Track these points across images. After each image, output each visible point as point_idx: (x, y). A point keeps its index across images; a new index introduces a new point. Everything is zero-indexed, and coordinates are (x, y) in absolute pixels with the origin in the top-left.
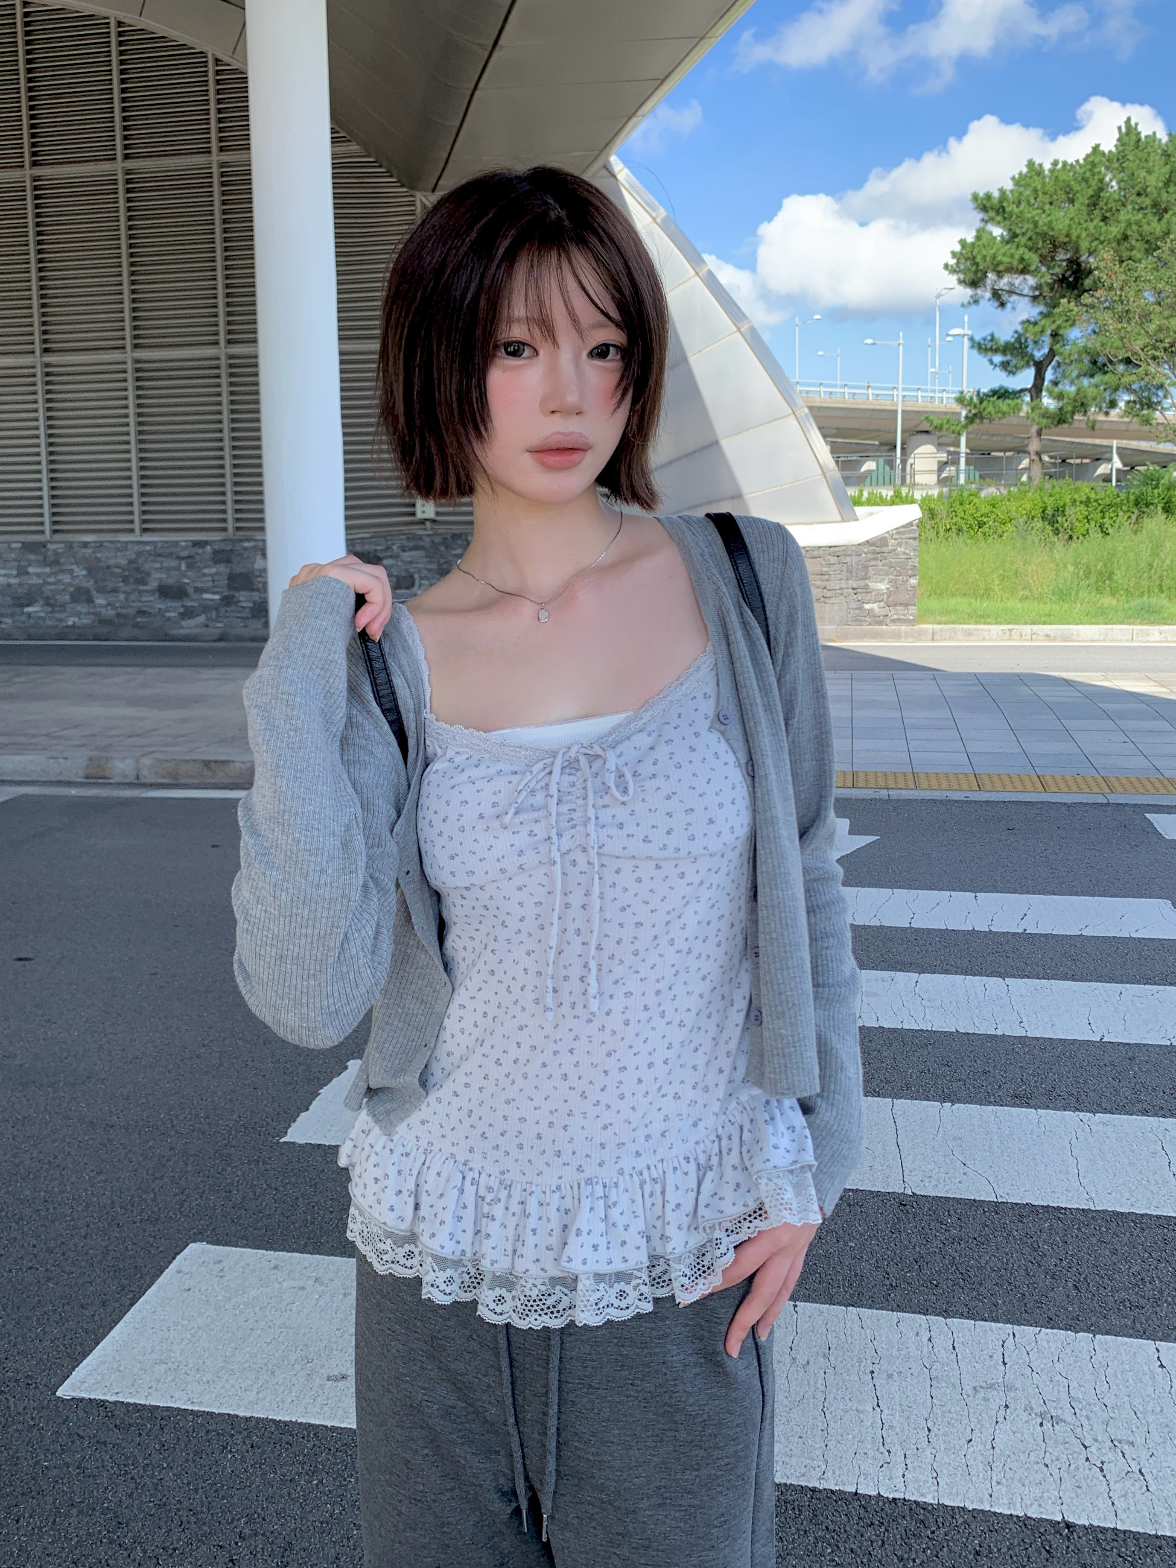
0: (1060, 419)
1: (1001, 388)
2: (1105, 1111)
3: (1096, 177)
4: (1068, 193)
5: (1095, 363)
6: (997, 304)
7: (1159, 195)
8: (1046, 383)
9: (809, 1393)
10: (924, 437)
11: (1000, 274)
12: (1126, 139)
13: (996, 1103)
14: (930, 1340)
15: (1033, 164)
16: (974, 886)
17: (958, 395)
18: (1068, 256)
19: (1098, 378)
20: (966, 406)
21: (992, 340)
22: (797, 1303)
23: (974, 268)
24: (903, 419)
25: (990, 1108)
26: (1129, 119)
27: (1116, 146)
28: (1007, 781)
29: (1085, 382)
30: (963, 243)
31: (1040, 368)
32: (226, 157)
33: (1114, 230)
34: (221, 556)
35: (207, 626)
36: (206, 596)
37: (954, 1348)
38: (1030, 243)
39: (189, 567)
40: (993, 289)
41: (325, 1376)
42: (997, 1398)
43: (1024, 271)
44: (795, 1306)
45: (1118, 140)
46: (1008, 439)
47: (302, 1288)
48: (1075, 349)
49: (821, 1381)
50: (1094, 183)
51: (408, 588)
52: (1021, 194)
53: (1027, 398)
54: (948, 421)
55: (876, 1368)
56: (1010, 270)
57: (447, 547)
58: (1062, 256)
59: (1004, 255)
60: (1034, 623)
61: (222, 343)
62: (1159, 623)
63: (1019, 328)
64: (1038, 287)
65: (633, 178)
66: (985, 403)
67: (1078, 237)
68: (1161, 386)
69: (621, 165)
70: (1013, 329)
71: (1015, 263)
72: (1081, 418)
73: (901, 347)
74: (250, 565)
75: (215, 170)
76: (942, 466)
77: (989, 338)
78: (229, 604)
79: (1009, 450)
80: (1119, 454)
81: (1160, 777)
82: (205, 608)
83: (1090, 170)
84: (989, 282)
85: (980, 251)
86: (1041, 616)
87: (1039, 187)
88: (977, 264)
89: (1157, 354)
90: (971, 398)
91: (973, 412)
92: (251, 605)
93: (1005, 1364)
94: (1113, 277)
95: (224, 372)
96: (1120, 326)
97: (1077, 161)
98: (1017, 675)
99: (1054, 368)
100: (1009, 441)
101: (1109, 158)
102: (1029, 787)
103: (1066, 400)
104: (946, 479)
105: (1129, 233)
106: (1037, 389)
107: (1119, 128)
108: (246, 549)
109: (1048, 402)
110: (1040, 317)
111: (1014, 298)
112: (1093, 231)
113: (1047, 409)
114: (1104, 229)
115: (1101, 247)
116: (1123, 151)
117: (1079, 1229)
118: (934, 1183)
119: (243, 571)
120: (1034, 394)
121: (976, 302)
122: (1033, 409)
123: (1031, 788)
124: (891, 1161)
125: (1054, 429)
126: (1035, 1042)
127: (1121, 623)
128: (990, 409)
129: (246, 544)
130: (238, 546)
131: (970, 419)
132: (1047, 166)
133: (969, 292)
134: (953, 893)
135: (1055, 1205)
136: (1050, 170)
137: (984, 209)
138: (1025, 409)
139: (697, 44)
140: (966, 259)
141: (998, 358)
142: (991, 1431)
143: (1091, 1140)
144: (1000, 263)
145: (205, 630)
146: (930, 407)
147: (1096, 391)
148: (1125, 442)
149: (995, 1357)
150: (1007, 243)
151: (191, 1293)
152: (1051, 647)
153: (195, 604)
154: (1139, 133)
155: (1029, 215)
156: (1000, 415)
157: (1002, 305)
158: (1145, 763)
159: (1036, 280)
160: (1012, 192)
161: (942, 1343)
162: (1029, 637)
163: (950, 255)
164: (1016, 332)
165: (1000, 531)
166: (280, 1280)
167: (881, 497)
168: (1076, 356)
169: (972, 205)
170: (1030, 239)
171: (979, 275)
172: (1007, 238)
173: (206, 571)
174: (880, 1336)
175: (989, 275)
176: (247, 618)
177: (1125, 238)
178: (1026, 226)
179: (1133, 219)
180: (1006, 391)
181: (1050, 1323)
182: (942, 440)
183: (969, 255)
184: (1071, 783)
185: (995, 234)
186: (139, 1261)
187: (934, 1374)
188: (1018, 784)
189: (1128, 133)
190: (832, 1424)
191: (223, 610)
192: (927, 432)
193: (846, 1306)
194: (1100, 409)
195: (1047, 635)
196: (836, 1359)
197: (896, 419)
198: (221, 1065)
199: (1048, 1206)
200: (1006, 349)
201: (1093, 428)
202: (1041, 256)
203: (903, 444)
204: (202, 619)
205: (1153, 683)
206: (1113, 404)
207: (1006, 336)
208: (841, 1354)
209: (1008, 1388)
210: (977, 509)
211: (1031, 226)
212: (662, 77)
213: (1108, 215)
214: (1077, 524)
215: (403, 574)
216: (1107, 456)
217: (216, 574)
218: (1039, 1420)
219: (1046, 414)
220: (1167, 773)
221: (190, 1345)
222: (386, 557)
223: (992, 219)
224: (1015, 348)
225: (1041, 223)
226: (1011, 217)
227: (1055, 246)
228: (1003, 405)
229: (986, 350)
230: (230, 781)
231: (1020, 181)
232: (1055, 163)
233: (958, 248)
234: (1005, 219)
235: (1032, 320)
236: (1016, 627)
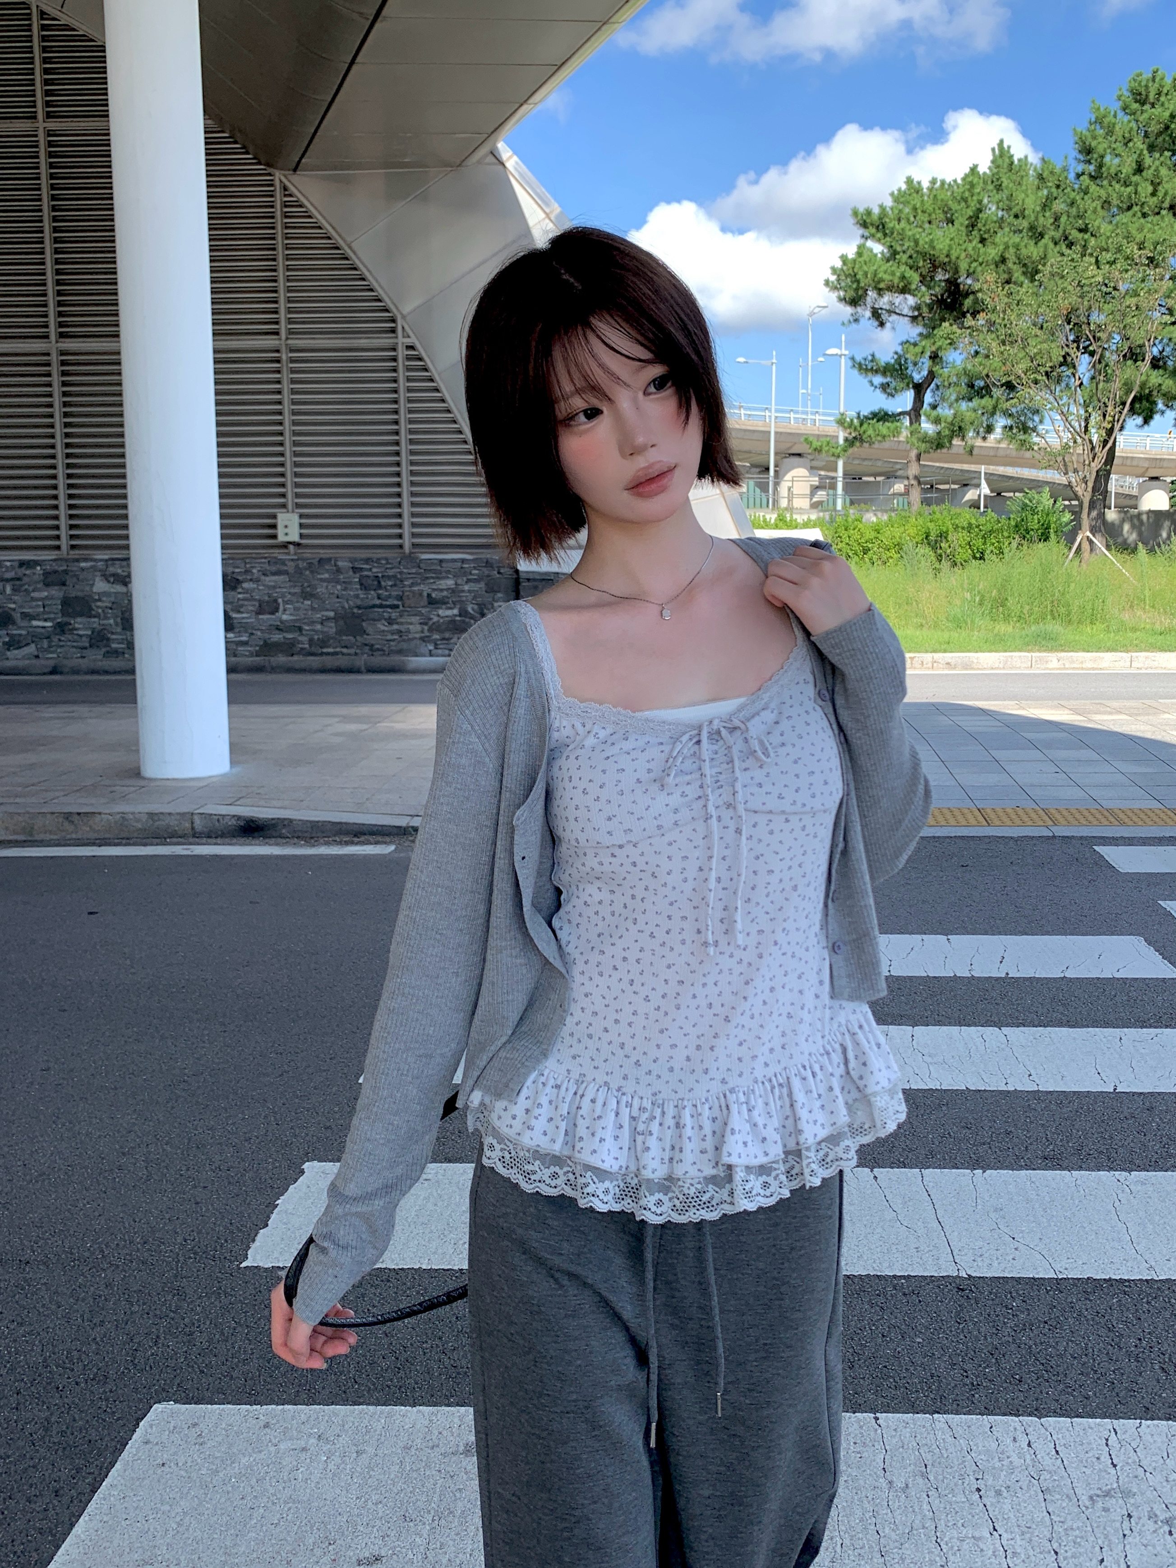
0: (938, 443)
1: (881, 410)
2: (1139, 1168)
3: (975, 198)
4: (946, 213)
5: (971, 386)
6: (876, 323)
7: (1037, 219)
8: (925, 406)
9: (917, 1522)
10: (796, 460)
11: (880, 292)
12: (1000, 162)
13: (1027, 1167)
14: (1029, 1445)
15: (912, 181)
16: (945, 929)
17: (839, 417)
18: (947, 276)
19: (976, 402)
20: (845, 428)
21: (872, 361)
22: (878, 1415)
23: (855, 286)
24: (776, 441)
25: (1023, 1172)
26: (1002, 141)
27: (990, 168)
28: (948, 815)
29: (964, 405)
30: (844, 259)
31: (919, 389)
32: (53, 125)
33: (992, 253)
34: (52, 579)
35: (37, 657)
36: (35, 623)
37: (1057, 1452)
38: (910, 261)
39: (15, 590)
40: (873, 308)
41: (354, 1559)
42: (1118, 1507)
43: (904, 290)
44: (877, 1419)
45: (993, 162)
46: (879, 464)
47: (304, 1449)
48: (954, 372)
49: (926, 1507)
50: (973, 204)
51: (273, 613)
52: (900, 211)
53: (907, 421)
54: (828, 443)
55: (981, 1484)
56: (890, 289)
57: (312, 572)
58: (941, 276)
59: (885, 272)
60: (935, 651)
61: (53, 337)
62: (1057, 651)
63: (899, 349)
64: (918, 308)
65: (524, 167)
66: (865, 426)
67: (958, 258)
68: (1037, 412)
69: (510, 153)
70: (893, 350)
71: (896, 281)
72: (960, 443)
73: (774, 367)
74: (87, 588)
75: (42, 138)
76: (815, 489)
77: (870, 358)
78: (63, 632)
79: (880, 475)
80: (986, 479)
81: (1099, 807)
82: (35, 637)
83: (969, 190)
84: (869, 299)
85: (861, 267)
86: (940, 644)
87: (918, 206)
88: (858, 282)
89: (1039, 377)
90: (852, 420)
91: (853, 435)
92: (89, 633)
93: (1115, 1466)
94: (996, 299)
95: (55, 369)
96: (1003, 348)
97: (955, 181)
98: (933, 705)
99: (933, 391)
100: (880, 466)
101: (984, 179)
102: (973, 821)
103: (943, 425)
104: (820, 503)
105: (1007, 256)
106: (915, 413)
107: (993, 150)
108: (83, 569)
109: (927, 427)
110: (918, 339)
111: (894, 317)
112: (972, 253)
113: (926, 434)
114: (982, 250)
115: (979, 269)
116: (997, 173)
117: (1148, 1303)
118: (988, 1261)
119: (80, 594)
120: (913, 417)
121: (856, 320)
122: (911, 433)
123: (974, 823)
124: (936, 1241)
125: (933, 455)
126: (1049, 1096)
127: (1020, 650)
128: (870, 432)
129: (83, 565)
130: (74, 567)
131: (850, 442)
132: (925, 185)
133: (849, 310)
134: (924, 937)
135: (1118, 1278)
136: (928, 188)
137: (864, 225)
138: (904, 434)
139: (599, 29)
140: (846, 277)
141: (878, 380)
142: (1121, 1547)
143: (1133, 1200)
144: (881, 280)
145: (34, 661)
146: (803, 429)
147: (973, 415)
148: (992, 467)
149: (1102, 1459)
150: (888, 261)
151: (166, 1469)
152: (954, 675)
153: (24, 632)
154: (1012, 156)
155: (910, 233)
156: (879, 438)
157: (882, 324)
158: (1081, 794)
159: (916, 299)
160: (892, 209)
161: (1044, 1449)
162: (930, 665)
163: (830, 271)
164: (896, 353)
165: (884, 557)
166: (274, 1441)
167: (765, 521)
168: (955, 379)
169: (852, 221)
170: (911, 257)
171: (860, 292)
172: (888, 255)
173: (35, 595)
174: (976, 1445)
175: (870, 293)
176: (86, 648)
177: (1003, 260)
178: (907, 244)
179: (1011, 243)
180: (886, 414)
181: (1148, 1413)
182: (815, 463)
183: (851, 272)
184: (1014, 817)
185: (875, 251)
186: (93, 1432)
187: (1044, 1485)
188: (960, 818)
189: (1001, 156)
190: (951, 1558)
191: (55, 639)
192: (799, 455)
193: (932, 1414)
194: (978, 433)
195: (948, 664)
196: (935, 1478)
197: (769, 441)
198: (149, 1177)
199: (1110, 1279)
200: (885, 370)
201: (971, 452)
202: (921, 275)
203: (776, 466)
204: (32, 649)
205: (1067, 711)
206: (990, 429)
207: (886, 357)
208: (940, 1470)
209: (1127, 1494)
210: (862, 534)
211: (912, 244)
212: (559, 63)
213: (986, 236)
214: (960, 550)
215: (266, 598)
216: (975, 481)
217: (46, 598)
218: (1166, 1528)
219: (924, 439)
220: (1104, 803)
221: (178, 1537)
222: (245, 581)
223: (872, 236)
224: (897, 370)
225: (921, 242)
226: (892, 233)
227: (935, 265)
228: (883, 428)
229: (867, 370)
230: (96, 836)
231: (899, 198)
232: (933, 181)
233: (839, 264)
234: (885, 235)
235: (912, 341)
236: (917, 655)
